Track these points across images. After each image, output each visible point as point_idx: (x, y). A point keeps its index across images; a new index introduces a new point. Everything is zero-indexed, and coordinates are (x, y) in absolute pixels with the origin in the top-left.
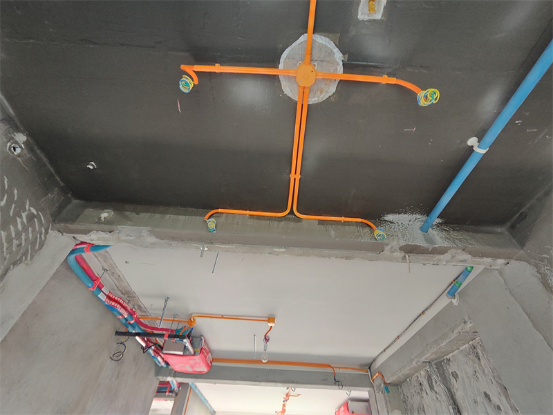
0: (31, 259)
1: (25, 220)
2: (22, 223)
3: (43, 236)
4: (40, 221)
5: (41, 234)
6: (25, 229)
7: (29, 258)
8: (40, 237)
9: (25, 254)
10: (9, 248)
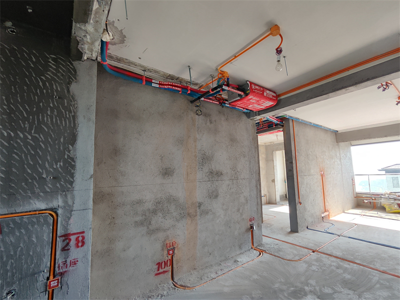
0: (76, 79)
1: (53, 63)
2: (53, 64)
3: (71, 66)
4: (61, 59)
5: (69, 65)
6: (58, 67)
7: (74, 79)
8: (71, 68)
9: (70, 78)
10: (58, 77)
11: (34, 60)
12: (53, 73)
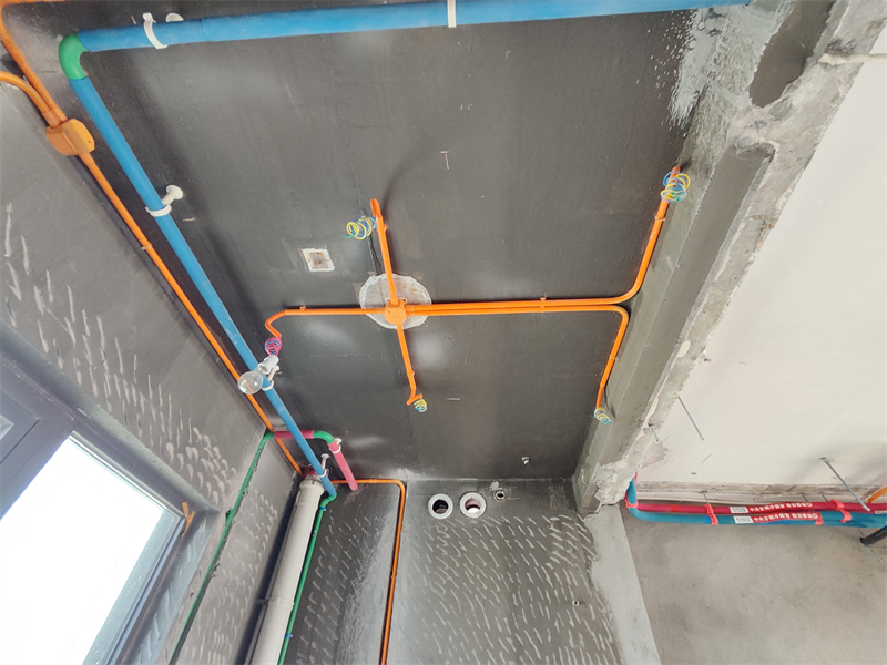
1: (557, 531)
2: (557, 534)
3: (583, 529)
4: (567, 521)
6: (565, 537)
7: (592, 554)
8: (582, 532)
9: (586, 553)
10: (570, 558)
11: (532, 534)
12: (560, 551)
